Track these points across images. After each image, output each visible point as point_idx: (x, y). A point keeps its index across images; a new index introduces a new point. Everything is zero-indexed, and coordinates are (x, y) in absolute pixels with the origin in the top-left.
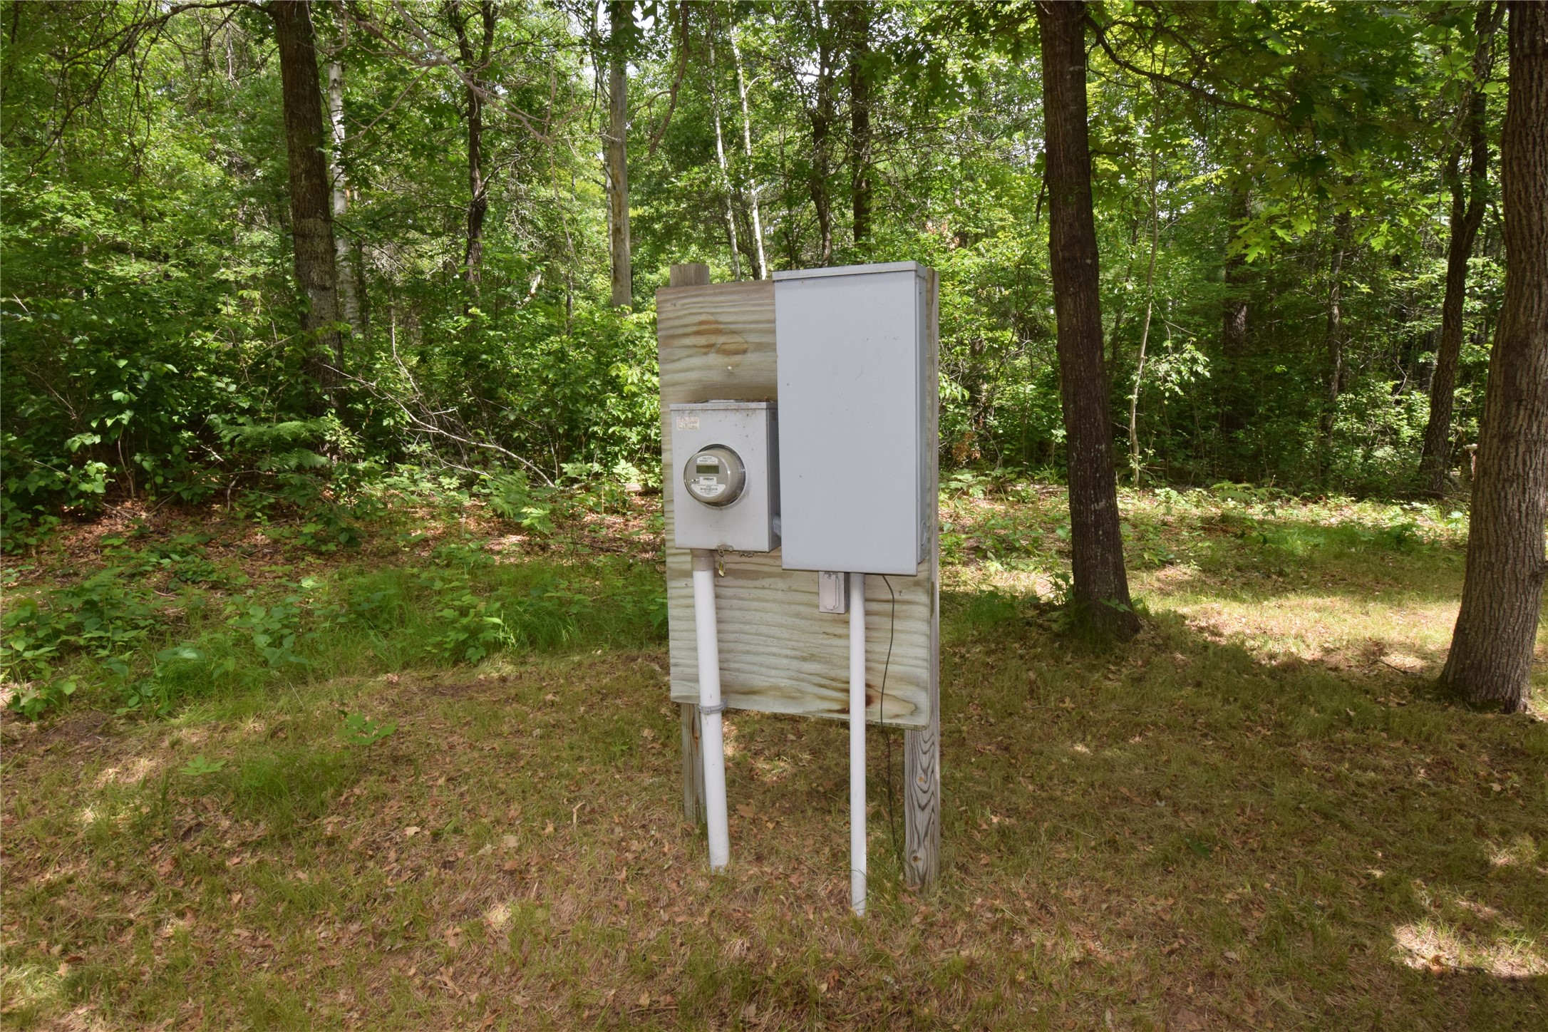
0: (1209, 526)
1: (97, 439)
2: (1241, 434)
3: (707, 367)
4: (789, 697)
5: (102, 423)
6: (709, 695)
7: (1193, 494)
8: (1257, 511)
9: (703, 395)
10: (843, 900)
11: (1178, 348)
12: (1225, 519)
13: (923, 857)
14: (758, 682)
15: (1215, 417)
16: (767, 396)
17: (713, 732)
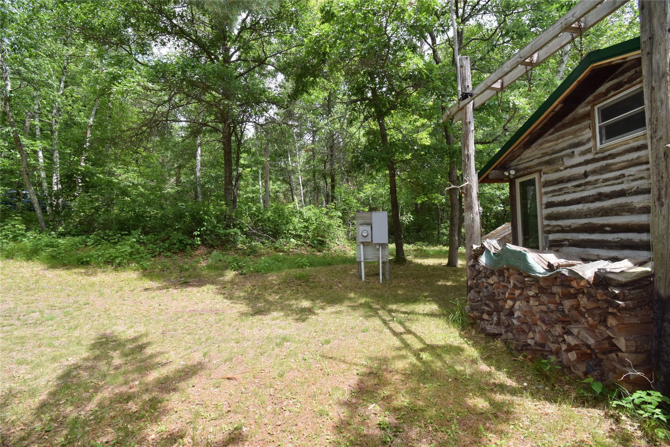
0: (415, 250)
1: (199, 233)
2: (420, 234)
3: (362, 221)
4: (372, 259)
5: (200, 230)
6: (362, 259)
7: (411, 245)
8: (424, 248)
9: (362, 224)
10: (379, 282)
11: (407, 214)
12: (418, 249)
13: (388, 277)
14: (368, 258)
15: (415, 229)
16: (370, 224)
17: (363, 264)
